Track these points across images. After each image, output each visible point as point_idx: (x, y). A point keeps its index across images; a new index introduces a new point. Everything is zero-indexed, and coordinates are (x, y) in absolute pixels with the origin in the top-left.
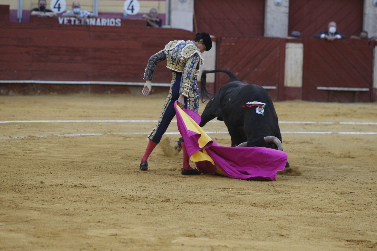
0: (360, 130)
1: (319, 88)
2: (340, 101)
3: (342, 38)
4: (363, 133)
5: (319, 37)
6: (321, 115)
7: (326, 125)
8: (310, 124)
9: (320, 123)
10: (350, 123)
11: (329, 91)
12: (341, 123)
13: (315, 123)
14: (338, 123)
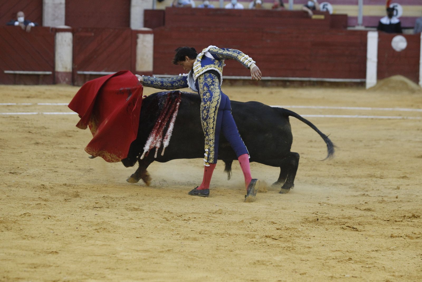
0: (61, 111)
1: (6, 72)
2: (25, 84)
3: (36, 26)
4: (65, 113)
5: (13, 25)
6: (16, 97)
7: (27, 106)
8: (11, 106)
9: (19, 104)
10: (47, 104)
11: (15, 75)
12: (39, 104)
13: (15, 104)
14: (36, 104)
